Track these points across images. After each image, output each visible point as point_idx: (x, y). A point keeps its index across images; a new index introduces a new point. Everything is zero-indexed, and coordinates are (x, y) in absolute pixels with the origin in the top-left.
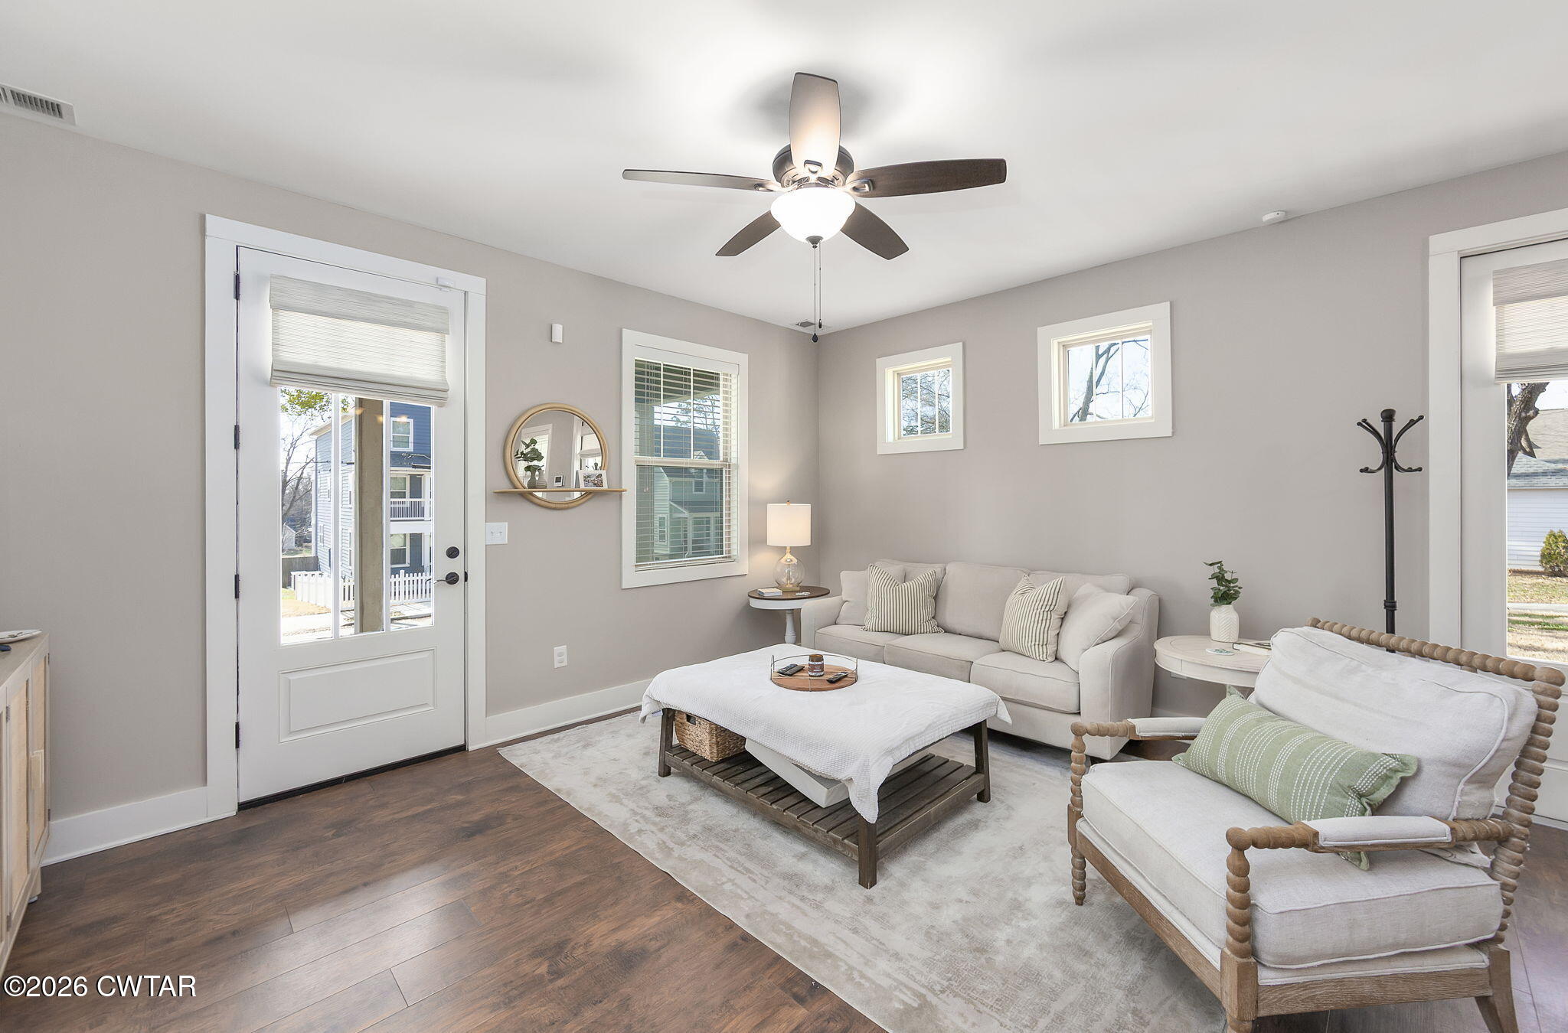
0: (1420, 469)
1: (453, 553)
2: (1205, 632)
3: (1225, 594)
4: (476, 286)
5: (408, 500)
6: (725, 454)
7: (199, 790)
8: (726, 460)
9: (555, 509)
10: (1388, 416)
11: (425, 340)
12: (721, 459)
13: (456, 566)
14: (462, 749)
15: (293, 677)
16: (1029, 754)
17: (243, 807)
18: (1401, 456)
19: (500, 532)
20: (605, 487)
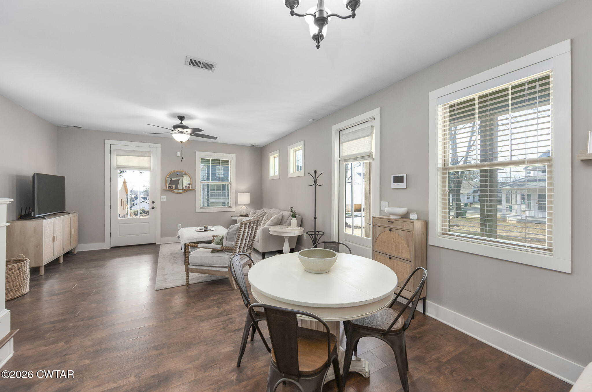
0: (322, 185)
1: (153, 202)
2: (290, 225)
3: (294, 216)
4: (159, 146)
5: (222, 192)
6: (230, 180)
7: (103, 243)
8: (230, 182)
9: (179, 194)
10: (315, 172)
11: (147, 159)
12: (229, 181)
13: (154, 205)
14: (155, 244)
15: (121, 225)
16: (258, 254)
17: (111, 248)
18: (318, 182)
19: (164, 198)
20: (190, 188)
